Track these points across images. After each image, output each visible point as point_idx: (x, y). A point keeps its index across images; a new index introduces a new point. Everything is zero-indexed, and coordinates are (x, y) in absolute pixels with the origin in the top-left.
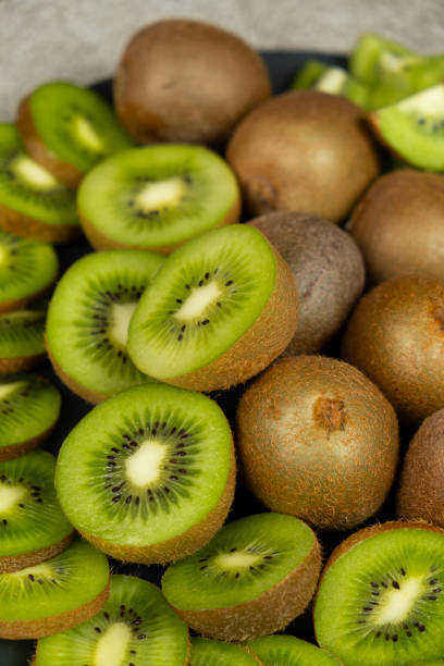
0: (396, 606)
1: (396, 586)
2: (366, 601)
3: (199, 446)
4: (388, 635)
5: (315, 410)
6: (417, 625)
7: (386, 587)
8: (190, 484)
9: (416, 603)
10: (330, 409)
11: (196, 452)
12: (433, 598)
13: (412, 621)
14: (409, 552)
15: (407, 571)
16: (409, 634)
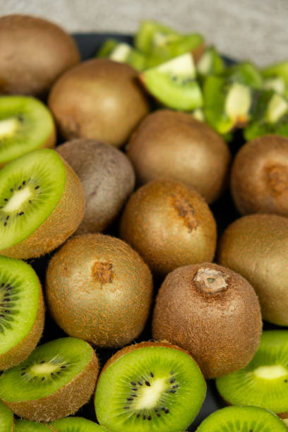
0: (149, 397)
1: (148, 384)
2: (129, 394)
3: (19, 295)
4: (144, 416)
5: (93, 270)
6: (163, 409)
7: (141, 385)
8: (12, 320)
9: (162, 395)
10: (103, 269)
11: (17, 299)
12: (173, 392)
13: (160, 407)
14: (156, 362)
15: (154, 374)
16: (159, 415)
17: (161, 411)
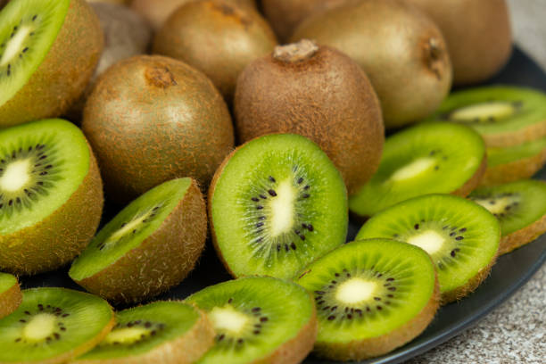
0: (281, 215)
1: (273, 194)
4: (287, 247)
5: (146, 76)
6: (304, 226)
7: (265, 198)
9: (296, 206)
10: (158, 73)
12: (307, 196)
13: (300, 224)
14: (269, 161)
15: (275, 178)
16: (303, 238)
17: (303, 230)
